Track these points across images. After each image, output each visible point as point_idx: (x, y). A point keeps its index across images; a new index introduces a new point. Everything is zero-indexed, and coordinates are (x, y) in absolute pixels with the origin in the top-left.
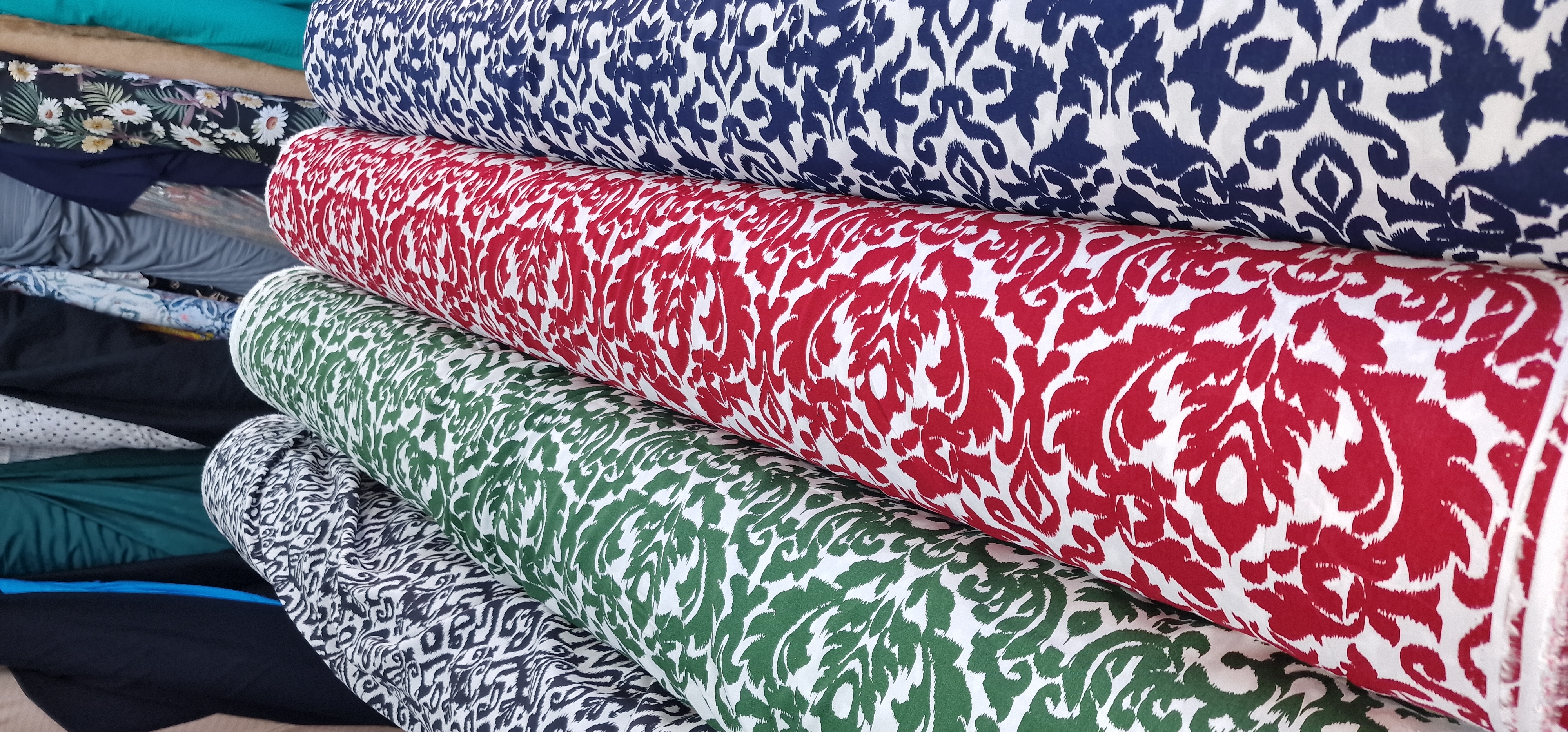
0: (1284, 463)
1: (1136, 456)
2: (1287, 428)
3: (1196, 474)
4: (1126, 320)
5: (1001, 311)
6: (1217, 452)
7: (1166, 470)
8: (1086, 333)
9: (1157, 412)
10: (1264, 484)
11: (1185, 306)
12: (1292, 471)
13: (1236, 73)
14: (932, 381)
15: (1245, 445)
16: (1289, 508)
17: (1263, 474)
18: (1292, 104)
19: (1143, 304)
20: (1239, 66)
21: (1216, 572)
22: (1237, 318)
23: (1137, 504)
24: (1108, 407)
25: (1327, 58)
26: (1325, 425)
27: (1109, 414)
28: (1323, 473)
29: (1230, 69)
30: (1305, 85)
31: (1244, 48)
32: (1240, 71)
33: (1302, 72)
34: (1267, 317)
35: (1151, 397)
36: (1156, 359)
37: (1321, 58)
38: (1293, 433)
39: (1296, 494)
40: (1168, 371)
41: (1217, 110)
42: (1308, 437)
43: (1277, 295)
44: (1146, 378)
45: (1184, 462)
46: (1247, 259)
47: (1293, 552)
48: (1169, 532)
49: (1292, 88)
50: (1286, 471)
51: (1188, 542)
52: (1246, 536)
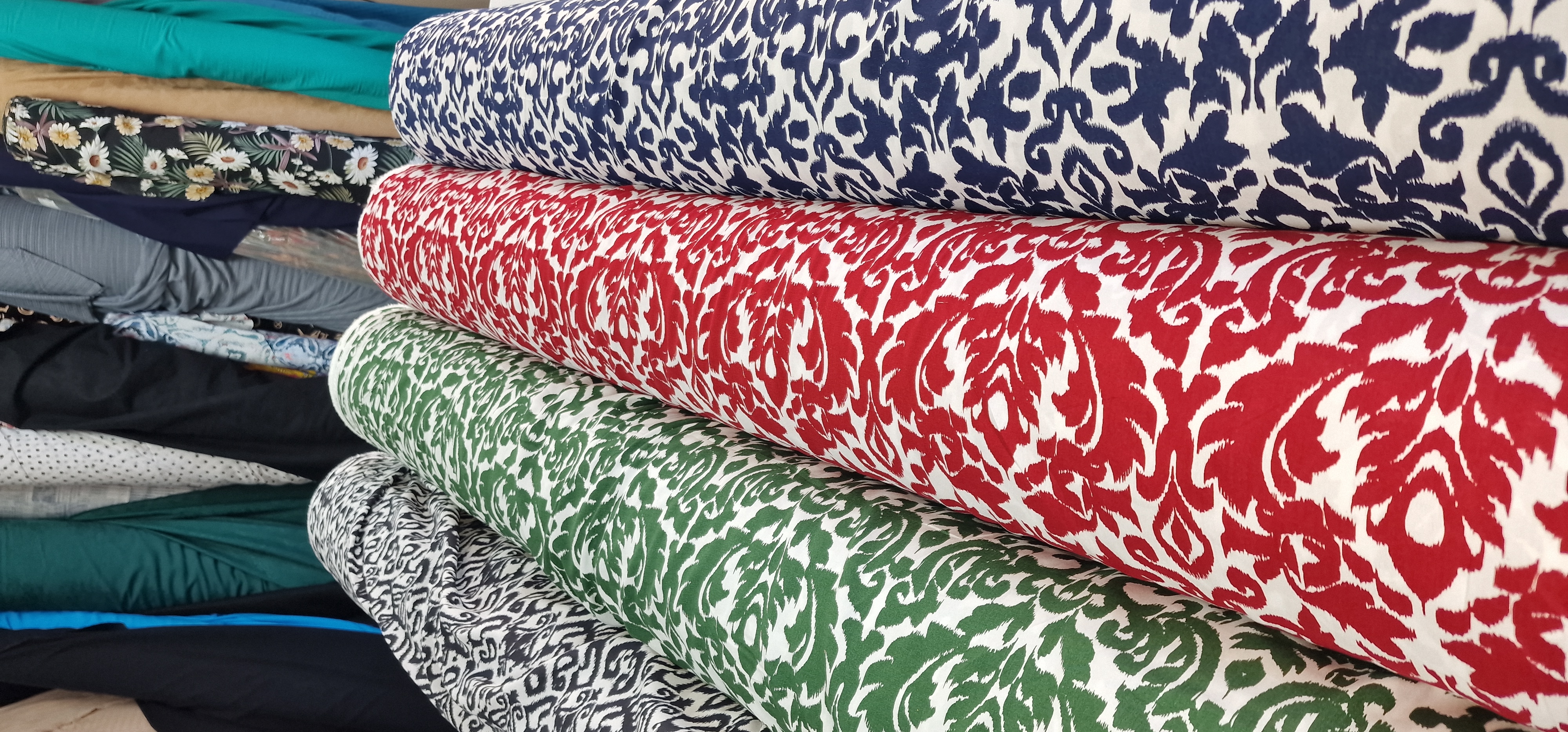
0: (1490, 498)
1: (1303, 491)
2: (1492, 458)
3: (1379, 512)
4: (1284, 338)
5: (1136, 331)
6: (1406, 486)
7: (1342, 506)
8: (1238, 354)
9: (1328, 441)
10: (1465, 523)
11: (1355, 320)
12: (1500, 508)
13: (1407, 54)
14: (1060, 409)
15: (1440, 478)
16: (1498, 550)
17: (1463, 511)
18: (1478, 86)
19: (1304, 320)
20: (1410, 45)
21: (1407, 622)
22: (1420, 333)
23: (1306, 543)
24: (1268, 436)
25: (1520, 33)
26: (1539, 454)
27: (1270, 444)
28: (1540, 511)
29: (1400, 51)
30: (1494, 64)
31: (1416, 26)
32: (1412, 52)
33: (1489, 49)
34: (1459, 330)
35: (1321, 425)
36: (1325, 382)
37: (1513, 31)
38: (1500, 464)
39: (1506, 534)
40: (1339, 395)
41: (1385, 97)
42: (1518, 467)
43: (1468, 305)
44: (1312, 403)
45: (1363, 497)
46: (1425, 264)
47: (1504, 600)
48: (1346, 575)
49: (1477, 68)
50: (1492, 508)
51: (1371, 587)
52: (1445, 581)
